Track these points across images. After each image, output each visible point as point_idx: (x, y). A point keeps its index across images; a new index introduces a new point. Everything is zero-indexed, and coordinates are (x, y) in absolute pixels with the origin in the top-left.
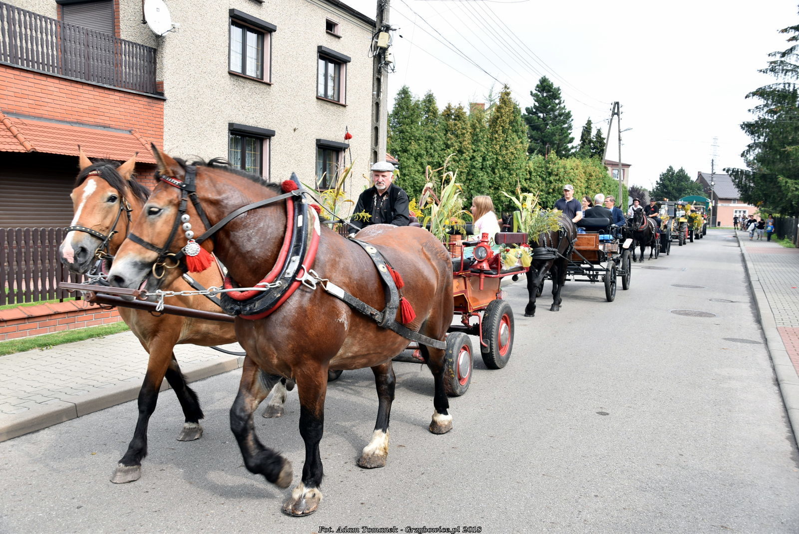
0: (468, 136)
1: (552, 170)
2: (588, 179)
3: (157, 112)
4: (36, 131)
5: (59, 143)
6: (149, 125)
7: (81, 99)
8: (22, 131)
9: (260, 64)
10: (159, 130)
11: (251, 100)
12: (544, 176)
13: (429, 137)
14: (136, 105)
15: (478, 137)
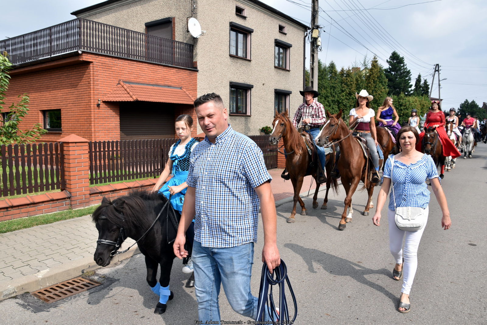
0: (354, 85)
1: (402, 103)
2: (422, 108)
3: (194, 78)
4: (137, 90)
5: (148, 96)
6: (190, 84)
7: (158, 72)
8: (131, 91)
9: (245, 50)
10: (195, 87)
11: (241, 69)
12: (398, 107)
13: (333, 86)
14: (184, 74)
15: (360, 86)
